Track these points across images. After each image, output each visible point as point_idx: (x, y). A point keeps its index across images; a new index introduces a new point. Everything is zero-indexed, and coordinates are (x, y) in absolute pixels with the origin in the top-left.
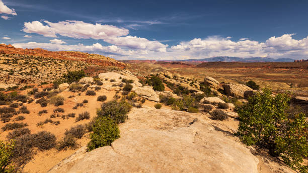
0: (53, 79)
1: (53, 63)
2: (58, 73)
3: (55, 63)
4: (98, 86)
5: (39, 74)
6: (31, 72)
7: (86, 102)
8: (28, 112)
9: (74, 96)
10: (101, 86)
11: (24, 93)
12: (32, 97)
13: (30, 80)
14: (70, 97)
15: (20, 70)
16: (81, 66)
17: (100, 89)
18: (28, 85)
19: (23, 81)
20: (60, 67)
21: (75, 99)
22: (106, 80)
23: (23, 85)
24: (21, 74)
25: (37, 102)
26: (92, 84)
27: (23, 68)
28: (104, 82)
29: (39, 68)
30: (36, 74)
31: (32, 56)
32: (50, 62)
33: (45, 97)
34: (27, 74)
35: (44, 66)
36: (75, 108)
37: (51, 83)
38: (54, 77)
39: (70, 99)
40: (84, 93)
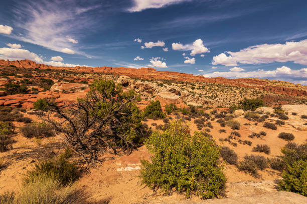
0: (227, 104)
1: (229, 90)
2: (232, 99)
3: (231, 90)
4: (280, 120)
5: (217, 98)
6: (212, 96)
7: (263, 134)
8: (212, 127)
9: (250, 125)
10: (286, 121)
11: (208, 112)
12: (213, 116)
13: (210, 102)
14: (246, 124)
15: (205, 94)
16: (257, 93)
17: (283, 124)
18: (209, 106)
19: (206, 103)
20: (235, 94)
21: (251, 127)
22: (294, 114)
23: (205, 106)
24: (206, 97)
25: (218, 121)
26: (272, 116)
27: (208, 93)
28: (290, 116)
29: (218, 93)
30: (215, 98)
31: (214, 84)
32: (227, 89)
33: (223, 119)
34: (209, 97)
35: (222, 92)
36: (251, 137)
37: (225, 107)
38: (228, 103)
39: (246, 126)
40: (261, 124)
